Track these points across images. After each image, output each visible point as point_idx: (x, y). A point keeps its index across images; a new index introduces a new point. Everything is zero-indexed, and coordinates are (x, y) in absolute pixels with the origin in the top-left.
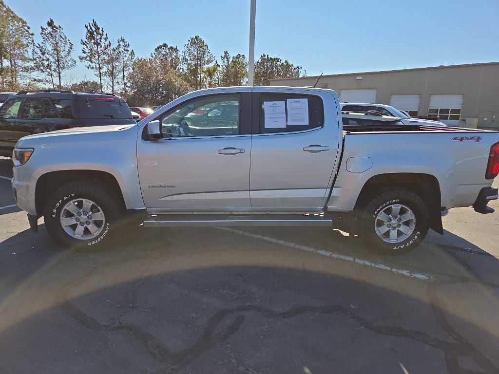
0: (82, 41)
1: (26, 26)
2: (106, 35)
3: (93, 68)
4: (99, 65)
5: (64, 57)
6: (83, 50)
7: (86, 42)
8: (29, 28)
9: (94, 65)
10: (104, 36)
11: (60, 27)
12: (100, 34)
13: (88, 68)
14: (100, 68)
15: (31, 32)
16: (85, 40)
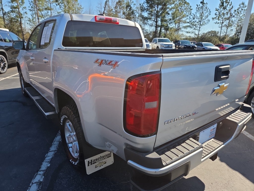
0: (216, 9)
1: (189, 6)
2: (231, 3)
3: (218, 23)
4: (223, 20)
5: (204, 19)
6: (215, 14)
7: (218, 9)
8: (191, 7)
9: (219, 22)
10: (230, 3)
11: (207, 3)
12: (228, 3)
13: (216, 23)
14: (223, 23)
15: (191, 8)
16: (218, 8)
